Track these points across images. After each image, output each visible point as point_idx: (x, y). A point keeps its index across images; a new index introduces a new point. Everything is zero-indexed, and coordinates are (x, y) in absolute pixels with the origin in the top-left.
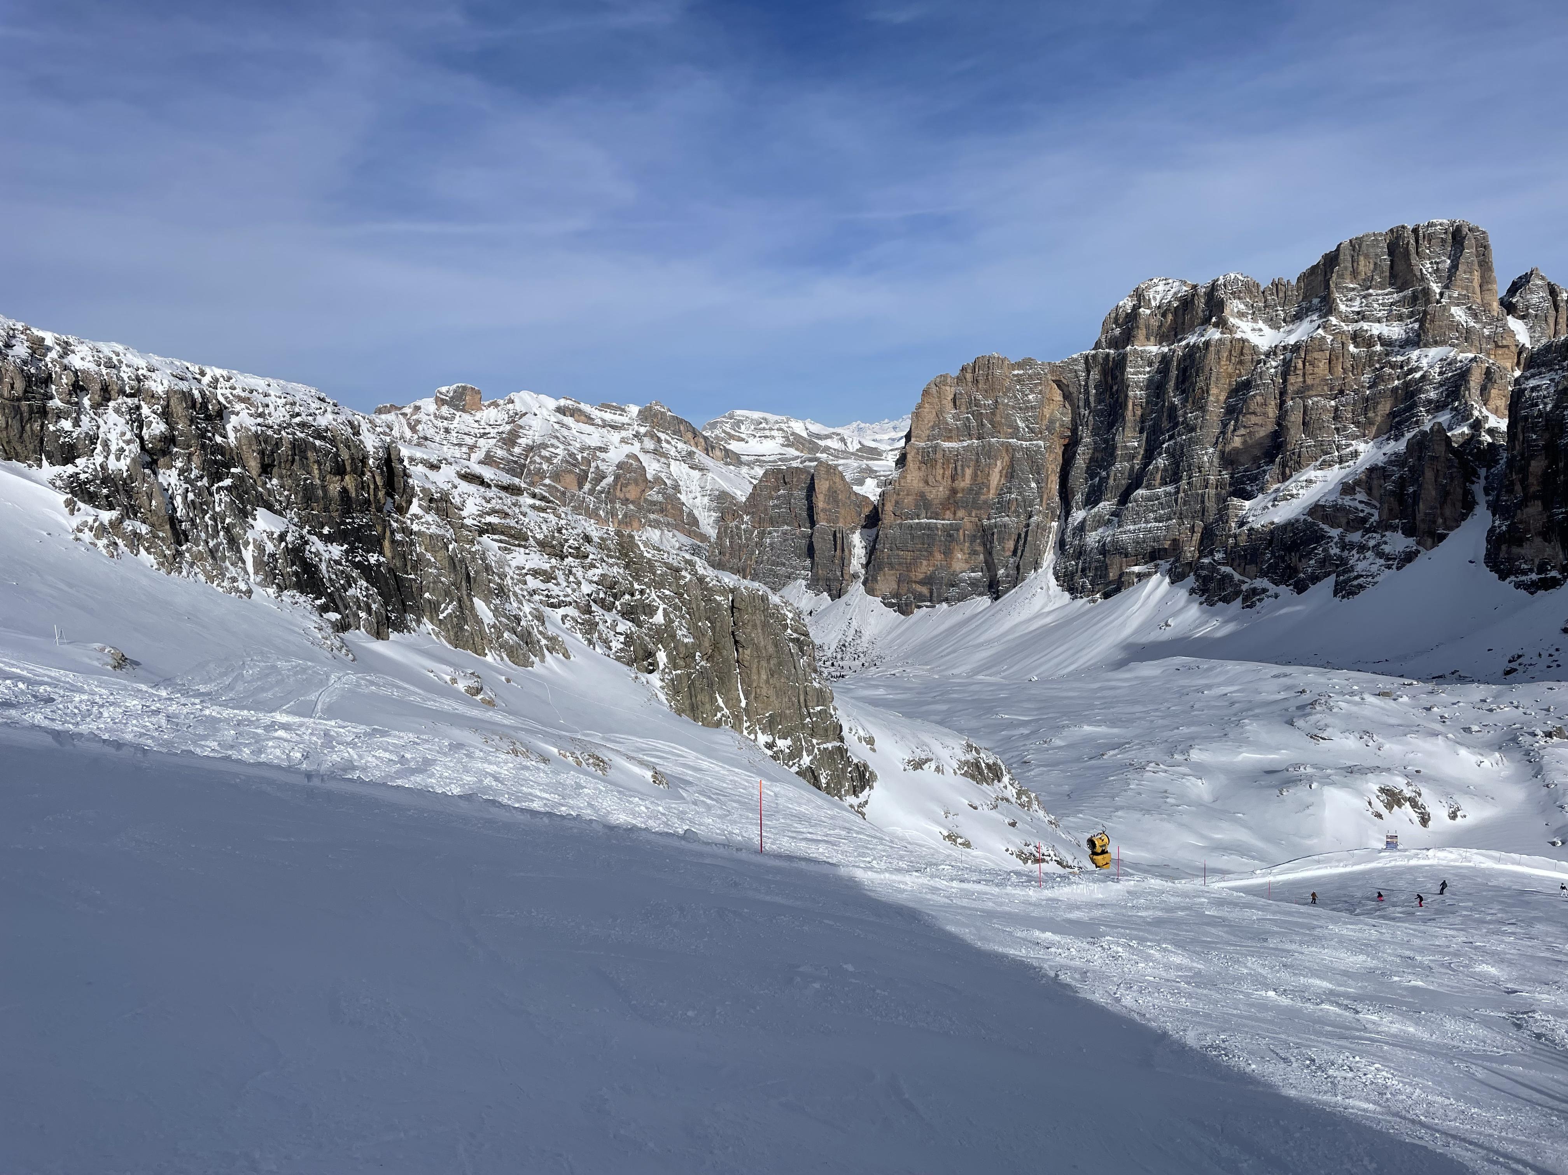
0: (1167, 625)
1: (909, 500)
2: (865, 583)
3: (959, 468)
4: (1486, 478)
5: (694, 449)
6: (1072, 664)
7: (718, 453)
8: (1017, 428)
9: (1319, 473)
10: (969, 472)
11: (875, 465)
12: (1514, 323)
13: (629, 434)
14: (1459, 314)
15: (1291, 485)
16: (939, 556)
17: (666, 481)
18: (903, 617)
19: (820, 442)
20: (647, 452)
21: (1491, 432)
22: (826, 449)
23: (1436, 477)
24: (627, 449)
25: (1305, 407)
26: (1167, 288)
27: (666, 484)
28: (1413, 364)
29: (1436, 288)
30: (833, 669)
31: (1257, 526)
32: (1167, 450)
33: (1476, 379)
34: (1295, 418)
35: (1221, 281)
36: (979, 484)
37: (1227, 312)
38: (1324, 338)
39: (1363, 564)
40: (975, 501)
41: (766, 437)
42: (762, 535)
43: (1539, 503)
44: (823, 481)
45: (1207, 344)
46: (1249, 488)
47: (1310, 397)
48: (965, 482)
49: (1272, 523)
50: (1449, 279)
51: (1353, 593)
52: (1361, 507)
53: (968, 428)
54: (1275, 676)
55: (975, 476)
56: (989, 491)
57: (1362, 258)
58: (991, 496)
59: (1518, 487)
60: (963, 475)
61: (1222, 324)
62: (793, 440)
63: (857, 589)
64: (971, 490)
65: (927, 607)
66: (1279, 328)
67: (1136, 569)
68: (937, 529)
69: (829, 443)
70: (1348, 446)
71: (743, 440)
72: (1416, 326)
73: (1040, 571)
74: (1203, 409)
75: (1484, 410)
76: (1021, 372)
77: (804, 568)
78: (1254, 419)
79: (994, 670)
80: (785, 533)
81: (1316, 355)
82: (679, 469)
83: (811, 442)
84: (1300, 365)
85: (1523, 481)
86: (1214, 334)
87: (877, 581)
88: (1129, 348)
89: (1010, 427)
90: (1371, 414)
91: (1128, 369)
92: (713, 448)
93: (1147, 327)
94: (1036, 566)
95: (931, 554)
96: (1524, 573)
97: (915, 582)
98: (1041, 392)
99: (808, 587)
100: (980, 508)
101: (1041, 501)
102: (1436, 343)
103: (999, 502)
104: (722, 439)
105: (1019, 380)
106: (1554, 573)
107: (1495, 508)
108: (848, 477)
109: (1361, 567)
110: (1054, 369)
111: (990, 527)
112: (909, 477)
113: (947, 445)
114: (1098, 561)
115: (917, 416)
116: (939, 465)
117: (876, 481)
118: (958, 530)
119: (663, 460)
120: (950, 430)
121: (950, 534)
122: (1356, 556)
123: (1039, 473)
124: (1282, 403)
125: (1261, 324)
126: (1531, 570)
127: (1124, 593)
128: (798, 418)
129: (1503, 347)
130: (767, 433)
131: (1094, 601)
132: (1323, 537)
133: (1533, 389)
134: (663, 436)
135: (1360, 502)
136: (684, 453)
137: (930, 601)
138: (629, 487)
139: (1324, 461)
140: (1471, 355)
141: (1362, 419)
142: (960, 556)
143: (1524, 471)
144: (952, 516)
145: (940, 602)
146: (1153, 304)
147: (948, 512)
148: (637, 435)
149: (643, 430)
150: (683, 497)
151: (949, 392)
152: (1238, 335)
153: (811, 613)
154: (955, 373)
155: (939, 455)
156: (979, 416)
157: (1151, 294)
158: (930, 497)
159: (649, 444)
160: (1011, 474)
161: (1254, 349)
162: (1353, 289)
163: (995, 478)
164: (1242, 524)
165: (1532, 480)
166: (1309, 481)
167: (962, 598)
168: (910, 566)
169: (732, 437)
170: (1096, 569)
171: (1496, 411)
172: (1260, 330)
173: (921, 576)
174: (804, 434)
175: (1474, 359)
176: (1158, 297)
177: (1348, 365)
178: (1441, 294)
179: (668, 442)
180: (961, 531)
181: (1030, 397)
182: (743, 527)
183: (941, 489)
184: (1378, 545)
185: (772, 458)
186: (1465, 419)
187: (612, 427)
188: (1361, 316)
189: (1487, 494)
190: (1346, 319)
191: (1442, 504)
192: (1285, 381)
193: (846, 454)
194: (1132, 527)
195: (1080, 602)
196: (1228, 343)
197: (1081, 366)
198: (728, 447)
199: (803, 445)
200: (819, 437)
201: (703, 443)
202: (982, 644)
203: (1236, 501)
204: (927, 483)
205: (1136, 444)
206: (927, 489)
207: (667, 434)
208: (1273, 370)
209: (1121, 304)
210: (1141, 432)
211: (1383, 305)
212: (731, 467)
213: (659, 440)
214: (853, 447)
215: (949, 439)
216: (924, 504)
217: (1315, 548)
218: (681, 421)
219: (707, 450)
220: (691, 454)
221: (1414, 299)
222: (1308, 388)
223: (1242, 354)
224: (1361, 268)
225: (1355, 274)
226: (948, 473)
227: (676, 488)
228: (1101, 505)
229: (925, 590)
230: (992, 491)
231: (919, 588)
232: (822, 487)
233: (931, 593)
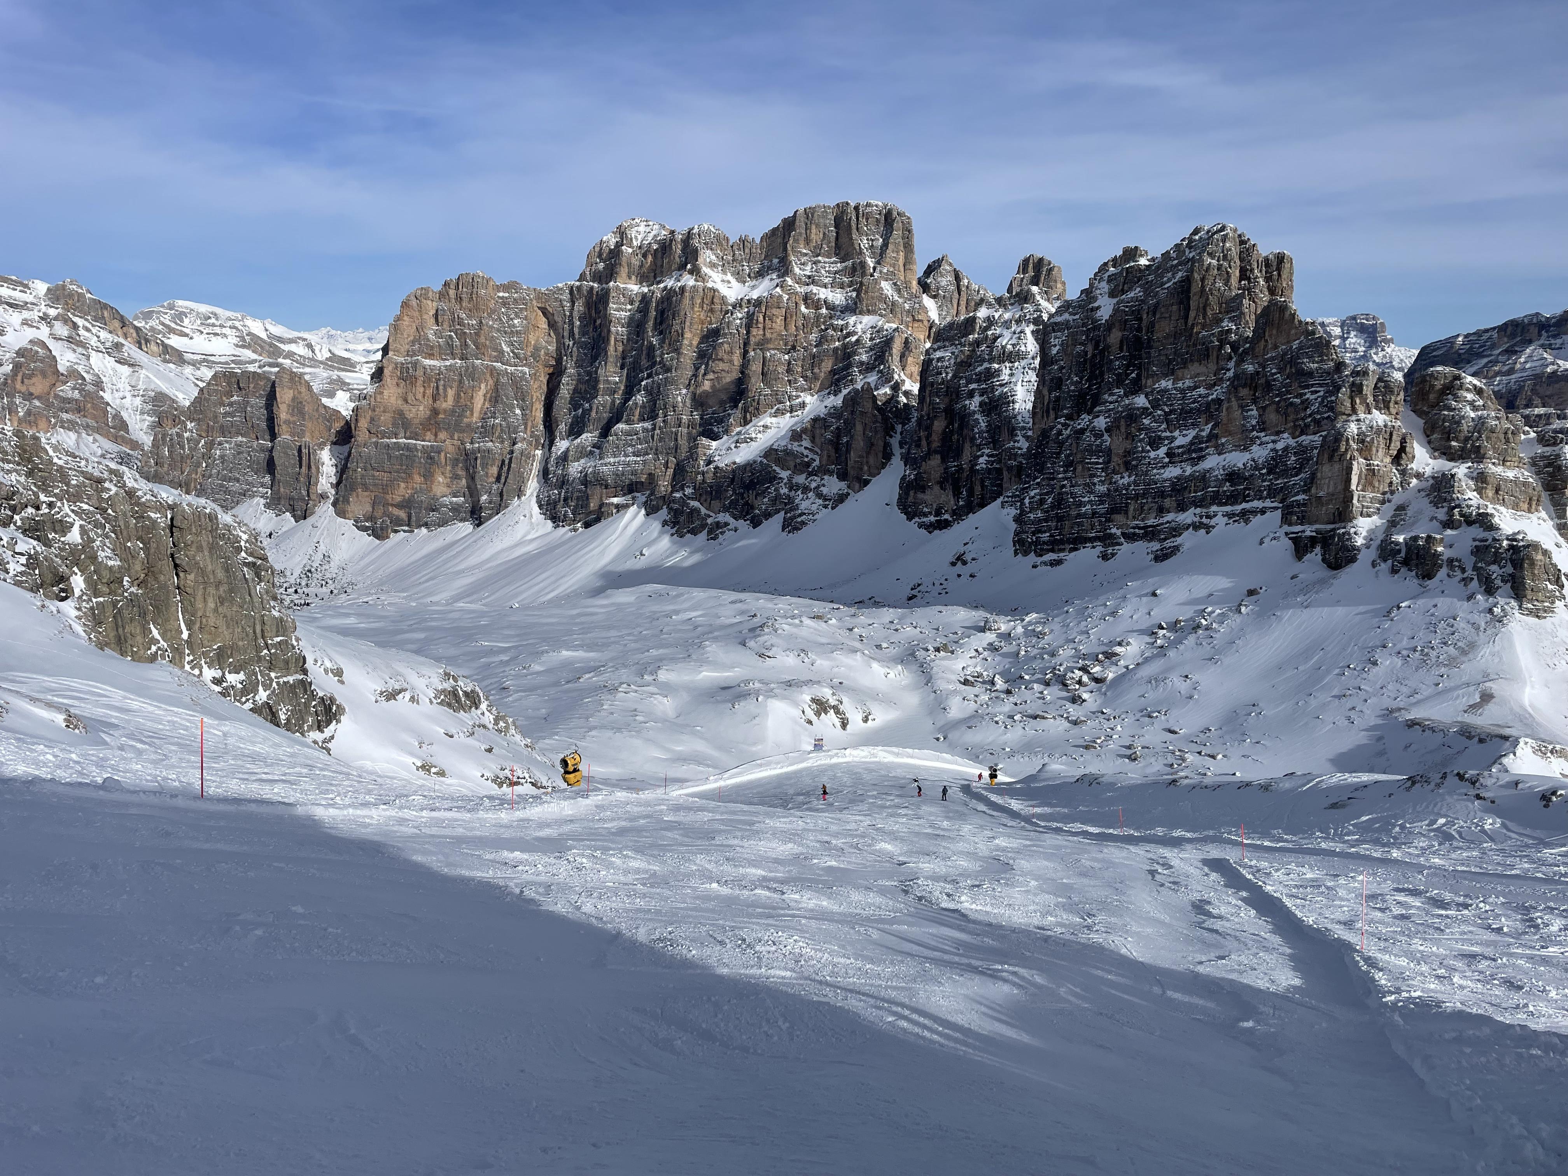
0: (642, 554)
1: (385, 418)
2: (334, 504)
3: (441, 388)
4: (901, 433)
5: (122, 340)
6: (552, 591)
7: (153, 347)
8: (502, 352)
9: (774, 420)
10: (451, 393)
11: (347, 376)
12: (928, 302)
13: (35, 315)
14: (886, 287)
15: (751, 430)
16: (418, 479)
17: (85, 375)
18: (378, 542)
19: (282, 346)
20: (58, 339)
21: (907, 394)
22: (290, 355)
23: (864, 430)
24: (30, 333)
25: (764, 358)
26: (648, 229)
27: (83, 379)
28: (851, 329)
29: (871, 262)
30: (296, 596)
31: (721, 465)
32: (646, 388)
33: (897, 347)
34: (756, 368)
35: (696, 231)
36: (462, 408)
37: (700, 260)
38: (781, 296)
39: (806, 503)
40: (458, 424)
41: (216, 334)
42: (210, 445)
43: (938, 457)
44: (286, 390)
45: (683, 289)
46: (716, 429)
47: (769, 350)
48: (447, 403)
49: (734, 463)
50: (881, 256)
51: (798, 529)
52: (806, 452)
53: (451, 347)
54: (732, 602)
55: (458, 397)
56: (472, 414)
57: (814, 227)
58: (474, 420)
59: (924, 443)
60: (446, 396)
61: (696, 271)
62: (250, 342)
63: (325, 511)
64: (453, 411)
65: (405, 531)
66: (744, 282)
67: (615, 500)
68: (417, 450)
69: (292, 347)
70: (798, 397)
71: (186, 335)
72: (854, 294)
73: (523, 498)
74: (677, 351)
75: (902, 374)
76: (507, 295)
77: (263, 485)
78: (721, 366)
79: (475, 596)
80: (239, 445)
81: (775, 311)
82: (102, 364)
83: (271, 345)
84: (761, 319)
85: (928, 438)
86: (689, 281)
87: (348, 502)
88: (612, 284)
89: (496, 350)
90: (816, 370)
91: (611, 305)
92: (147, 341)
93: (629, 265)
94: (520, 493)
95: (410, 476)
96: (925, 515)
97: (392, 505)
98: (526, 318)
99: (267, 506)
100: (463, 431)
101: (526, 428)
102: (869, 312)
103: (482, 427)
104: (160, 332)
105: (505, 303)
106: (946, 516)
107: (907, 459)
108: (316, 388)
109: (804, 505)
110: (539, 296)
111: (474, 452)
112: (386, 393)
113: (428, 362)
114: (580, 491)
115: (395, 328)
116: (420, 382)
117: (349, 395)
118: (439, 453)
119: (80, 350)
120: (432, 348)
121: (431, 457)
122: (801, 496)
123: (523, 400)
124: (745, 353)
125: (729, 277)
126: (930, 513)
127: (603, 523)
128: (255, 316)
129: (919, 321)
130: (217, 330)
131: (575, 530)
132: (775, 478)
133: (939, 360)
134: (80, 322)
135: (806, 448)
136: (108, 344)
137: (409, 525)
138: (34, 380)
139: (778, 409)
140: (894, 326)
141: (809, 374)
142: (441, 479)
143: (929, 428)
144: (433, 437)
145: (419, 526)
146: (635, 243)
147: (429, 433)
148: (44, 318)
149: (53, 312)
150: (107, 396)
151: (431, 307)
152: (710, 285)
153: (270, 535)
154: (438, 287)
155: (420, 372)
156: (462, 335)
157: (632, 233)
158: (409, 416)
159: (62, 330)
160: (495, 398)
161: (723, 299)
162: (806, 255)
163: (479, 402)
164: (709, 462)
165: (935, 437)
166: (766, 427)
167: (443, 523)
168: (386, 488)
169: (172, 331)
170: (578, 498)
171: (911, 377)
172: (729, 282)
173: (399, 499)
174: (263, 335)
175: (896, 330)
176: (640, 238)
177: (800, 323)
178: (874, 269)
179: (88, 330)
180: (443, 454)
181: (516, 321)
182: (186, 435)
183: (421, 408)
184: (818, 487)
185: (223, 359)
186: (888, 380)
187: (11, 305)
188: (812, 280)
189: (901, 447)
190: (799, 282)
191: (868, 453)
192: (748, 332)
193: (314, 362)
194: (612, 460)
195: (562, 531)
196: (701, 290)
197: (566, 296)
198: (166, 341)
199: (262, 347)
200: (281, 340)
201: (135, 335)
202: (463, 571)
203: (704, 441)
204: (406, 401)
205: (617, 379)
206: (405, 407)
207: (87, 320)
208: (738, 321)
209: (605, 239)
210: (622, 368)
211: (829, 272)
212: (171, 365)
213: (75, 326)
214: (323, 354)
215: (431, 356)
216: (402, 422)
217: (768, 488)
218: (105, 306)
219: (139, 343)
220: (118, 346)
221: (854, 269)
222: (769, 341)
223: (713, 303)
224: (813, 236)
225: (808, 241)
226: (429, 392)
227: (99, 384)
228: (584, 436)
229: (402, 514)
230: (476, 415)
231: (396, 512)
232: (284, 396)
233: (410, 517)
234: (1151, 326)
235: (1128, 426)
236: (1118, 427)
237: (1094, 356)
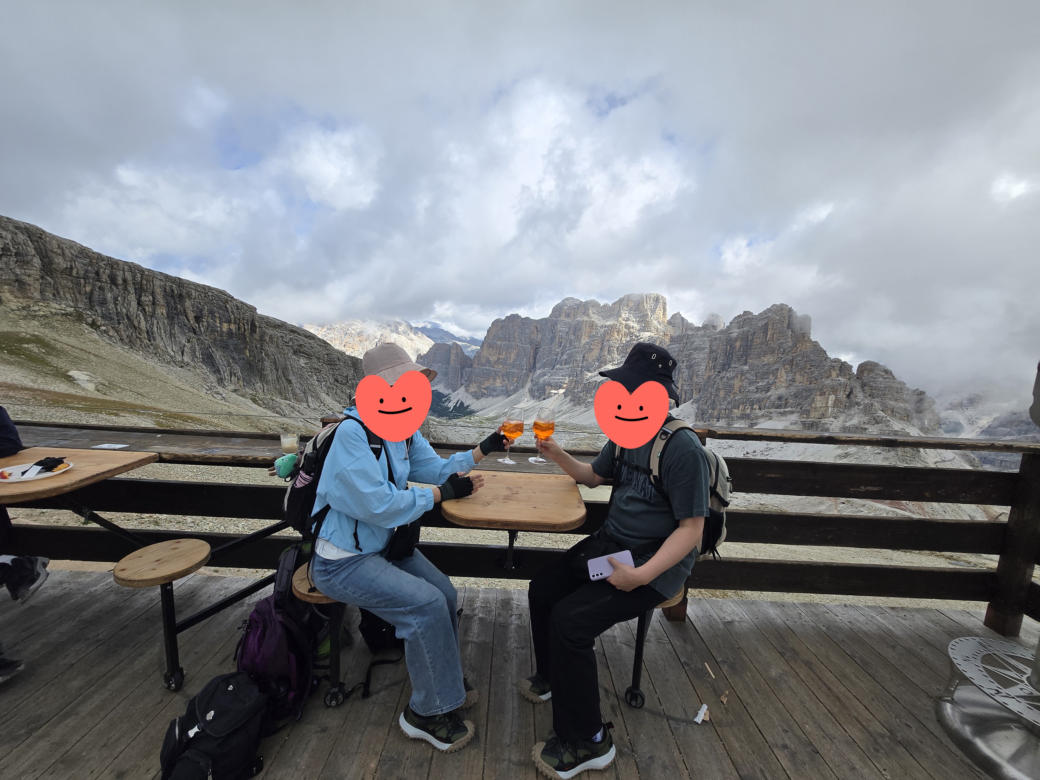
1: (483, 360)
2: (465, 387)
3: (501, 351)
8: (521, 340)
10: (504, 353)
12: (671, 328)
14: (655, 322)
16: (492, 380)
18: (477, 400)
25: (609, 345)
28: (641, 336)
29: (650, 314)
31: (592, 381)
32: (568, 354)
34: (606, 348)
35: (589, 301)
36: (507, 357)
37: (590, 312)
38: (617, 324)
40: (505, 363)
45: (583, 321)
46: (591, 369)
47: (611, 342)
48: (503, 356)
50: (653, 311)
53: (506, 337)
55: (506, 354)
56: (510, 360)
57: (630, 301)
58: (511, 362)
60: (502, 354)
61: (588, 315)
63: (462, 389)
64: (504, 359)
66: (604, 319)
67: (554, 391)
68: (492, 371)
72: (643, 325)
73: (524, 389)
74: (580, 342)
76: (525, 321)
77: (445, 380)
78: (594, 347)
80: (439, 367)
81: (614, 330)
84: (609, 332)
86: (585, 318)
87: (469, 387)
88: (559, 318)
91: (559, 326)
93: (566, 312)
94: (523, 387)
95: (489, 379)
97: (483, 388)
98: (530, 329)
100: (507, 365)
101: (527, 365)
102: (648, 331)
103: (513, 364)
105: (524, 324)
108: (464, 349)
110: (535, 321)
111: (509, 373)
112: (484, 352)
113: (498, 342)
114: (543, 387)
115: (489, 331)
116: (495, 349)
118: (499, 372)
120: (500, 338)
121: (496, 373)
123: (527, 356)
124: (603, 343)
125: (599, 317)
127: (548, 399)
129: (667, 335)
131: (539, 401)
137: (487, 396)
142: (498, 381)
144: (497, 367)
145: (490, 396)
146: (568, 305)
147: (496, 365)
151: (501, 325)
152: (592, 320)
154: (504, 318)
155: (495, 346)
156: (509, 334)
157: (568, 302)
158: (491, 360)
160: (518, 355)
161: (597, 325)
162: (627, 311)
163: (513, 356)
164: (587, 380)
167: (497, 396)
168: (481, 383)
170: (541, 390)
172: (599, 319)
173: (485, 386)
175: (658, 337)
176: (570, 303)
177: (623, 334)
178: (651, 316)
181: (527, 330)
183: (495, 357)
190: (624, 320)
192: (604, 336)
193: (464, 341)
194: (555, 377)
195: (535, 401)
196: (589, 321)
197: (544, 321)
199: (450, 336)
203: (586, 373)
204: (490, 354)
205: (559, 350)
206: (490, 357)
208: (601, 333)
209: (558, 303)
210: (561, 346)
211: (634, 316)
215: (499, 340)
216: (488, 361)
221: (643, 316)
222: (612, 339)
223: (593, 326)
224: (630, 304)
225: (627, 306)
226: (497, 352)
228: (546, 369)
229: (486, 392)
230: (512, 360)
231: (484, 391)
232: (454, 351)
233: (488, 392)
234: (752, 341)
235: (741, 376)
236: (737, 377)
237: (730, 350)
